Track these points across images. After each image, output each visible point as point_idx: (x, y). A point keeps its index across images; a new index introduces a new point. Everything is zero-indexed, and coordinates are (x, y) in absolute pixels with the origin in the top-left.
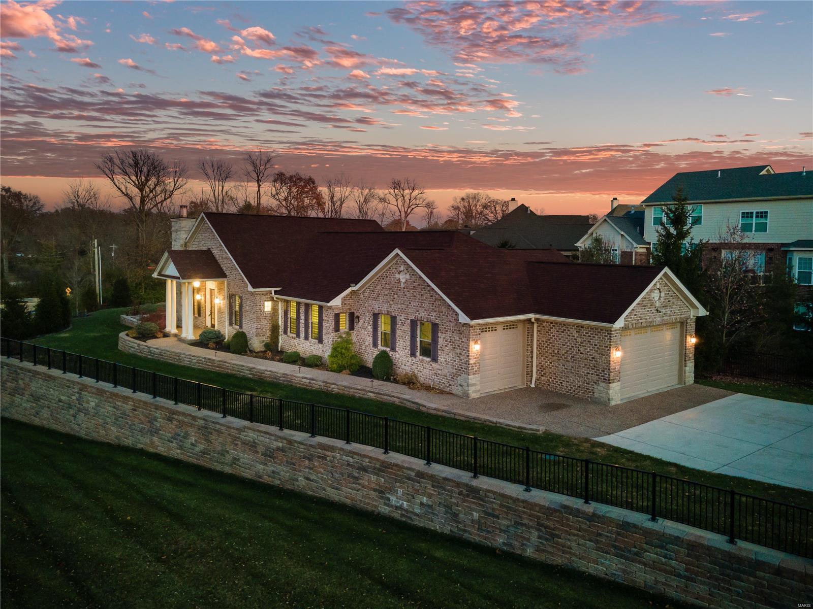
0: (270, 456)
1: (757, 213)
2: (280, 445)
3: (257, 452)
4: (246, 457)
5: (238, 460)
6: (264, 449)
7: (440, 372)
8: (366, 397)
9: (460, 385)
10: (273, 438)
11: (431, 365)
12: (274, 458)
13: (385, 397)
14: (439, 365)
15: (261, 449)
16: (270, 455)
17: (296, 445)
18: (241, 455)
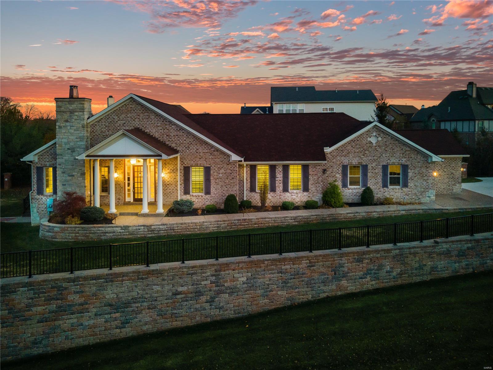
0: (462, 256)
1: (329, 108)
2: (470, 245)
3: (453, 256)
4: (441, 263)
5: (437, 267)
6: (456, 253)
7: (410, 193)
8: (400, 214)
9: (428, 197)
10: (463, 243)
11: (403, 190)
12: (466, 256)
13: (414, 211)
14: (410, 188)
15: (455, 253)
16: (462, 254)
17: (482, 241)
18: (438, 263)
